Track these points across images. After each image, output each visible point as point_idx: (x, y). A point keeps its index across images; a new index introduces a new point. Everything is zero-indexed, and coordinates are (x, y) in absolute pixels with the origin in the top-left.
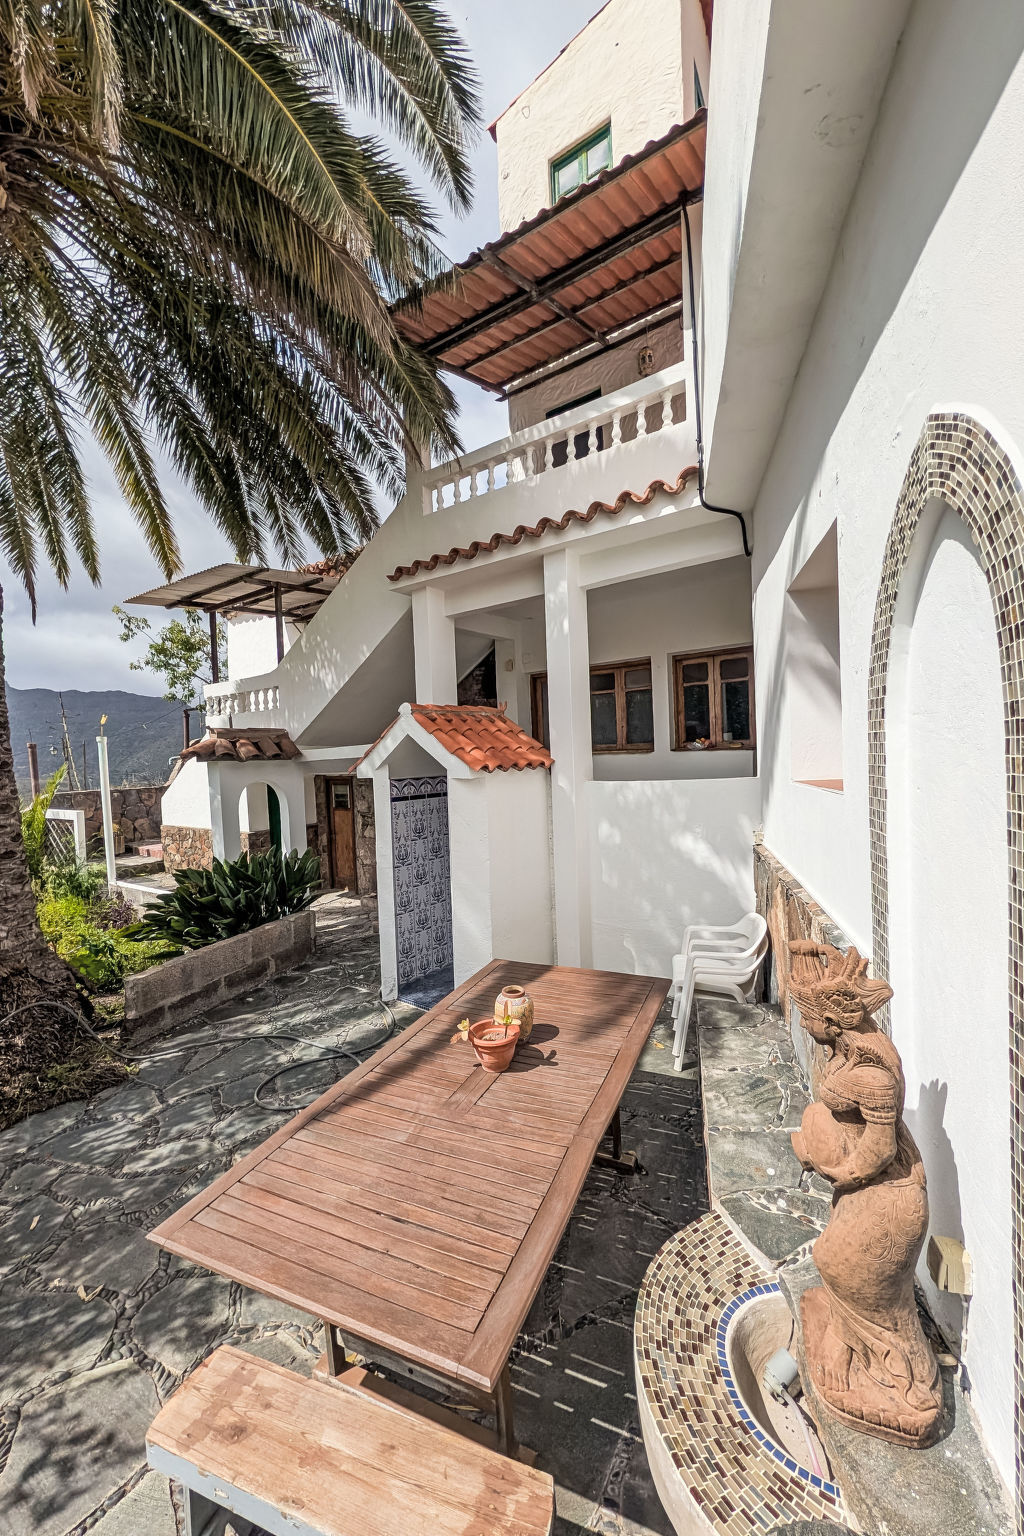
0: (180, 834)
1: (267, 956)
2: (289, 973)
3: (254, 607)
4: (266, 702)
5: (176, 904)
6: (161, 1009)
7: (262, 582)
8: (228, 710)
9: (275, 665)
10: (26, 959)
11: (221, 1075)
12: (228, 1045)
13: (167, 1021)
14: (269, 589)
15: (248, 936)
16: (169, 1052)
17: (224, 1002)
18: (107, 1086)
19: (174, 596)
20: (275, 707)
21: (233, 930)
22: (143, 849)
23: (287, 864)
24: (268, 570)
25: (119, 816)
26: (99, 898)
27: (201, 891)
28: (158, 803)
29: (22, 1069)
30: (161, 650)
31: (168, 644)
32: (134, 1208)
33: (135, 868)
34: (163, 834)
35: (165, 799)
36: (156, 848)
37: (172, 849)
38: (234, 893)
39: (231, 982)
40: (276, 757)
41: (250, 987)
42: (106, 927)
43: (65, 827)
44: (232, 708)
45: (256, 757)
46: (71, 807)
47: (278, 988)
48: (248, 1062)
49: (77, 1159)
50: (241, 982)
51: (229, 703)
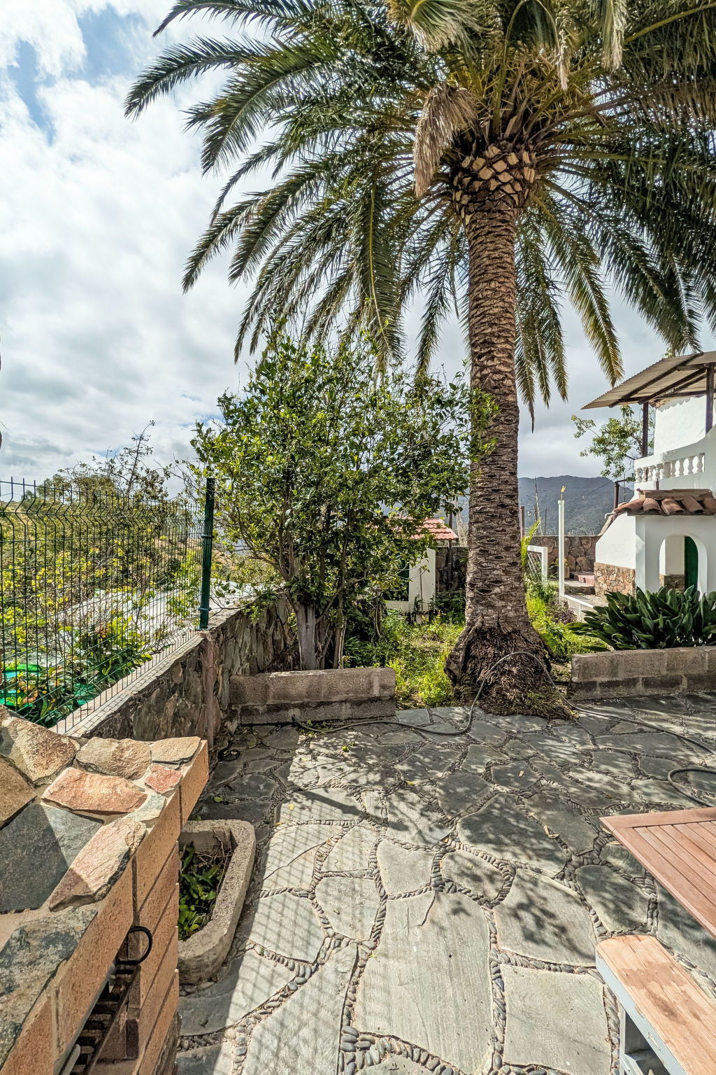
0: (608, 570)
1: (680, 673)
2: (701, 694)
3: (683, 391)
4: (691, 468)
5: (607, 616)
6: (594, 683)
7: (696, 366)
8: (654, 478)
9: (703, 435)
10: (519, 625)
11: (638, 746)
12: (644, 728)
13: (598, 692)
14: (702, 371)
15: (666, 652)
16: (600, 714)
17: (640, 696)
18: (559, 717)
19: (616, 397)
20: (700, 471)
21: (652, 645)
22: (581, 577)
23: (705, 603)
24: (702, 354)
25: (568, 553)
26: (553, 603)
27: (626, 610)
28: (593, 547)
29: (515, 686)
30: (601, 441)
31: (607, 435)
32: (576, 801)
33: (576, 588)
34: (595, 569)
35: (598, 544)
36: (590, 578)
37: (601, 579)
38: (654, 617)
39: (647, 683)
40: (698, 512)
41: (663, 692)
42: (557, 622)
43: (537, 557)
44: (658, 475)
45: (678, 513)
46: (540, 545)
47: (689, 703)
48: (662, 748)
49: (543, 751)
50: (656, 686)
51: (655, 472)
